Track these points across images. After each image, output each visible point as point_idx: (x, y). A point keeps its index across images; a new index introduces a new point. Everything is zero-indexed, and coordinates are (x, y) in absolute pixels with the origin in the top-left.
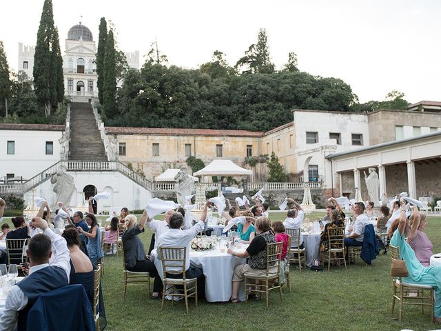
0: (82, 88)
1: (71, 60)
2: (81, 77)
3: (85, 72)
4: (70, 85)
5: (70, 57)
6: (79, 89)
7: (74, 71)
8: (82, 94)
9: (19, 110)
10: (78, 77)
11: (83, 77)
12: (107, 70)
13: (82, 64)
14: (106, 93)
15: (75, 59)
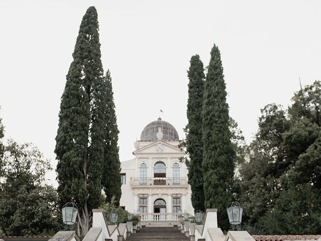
0: (162, 210)
1: (143, 166)
2: (160, 191)
3: (167, 182)
4: (143, 206)
5: (141, 161)
6: (157, 210)
7: (149, 183)
8: (162, 218)
9: (16, 224)
10: (155, 191)
11: (164, 191)
12: (210, 125)
13: (162, 172)
14: (211, 176)
15: (150, 163)
